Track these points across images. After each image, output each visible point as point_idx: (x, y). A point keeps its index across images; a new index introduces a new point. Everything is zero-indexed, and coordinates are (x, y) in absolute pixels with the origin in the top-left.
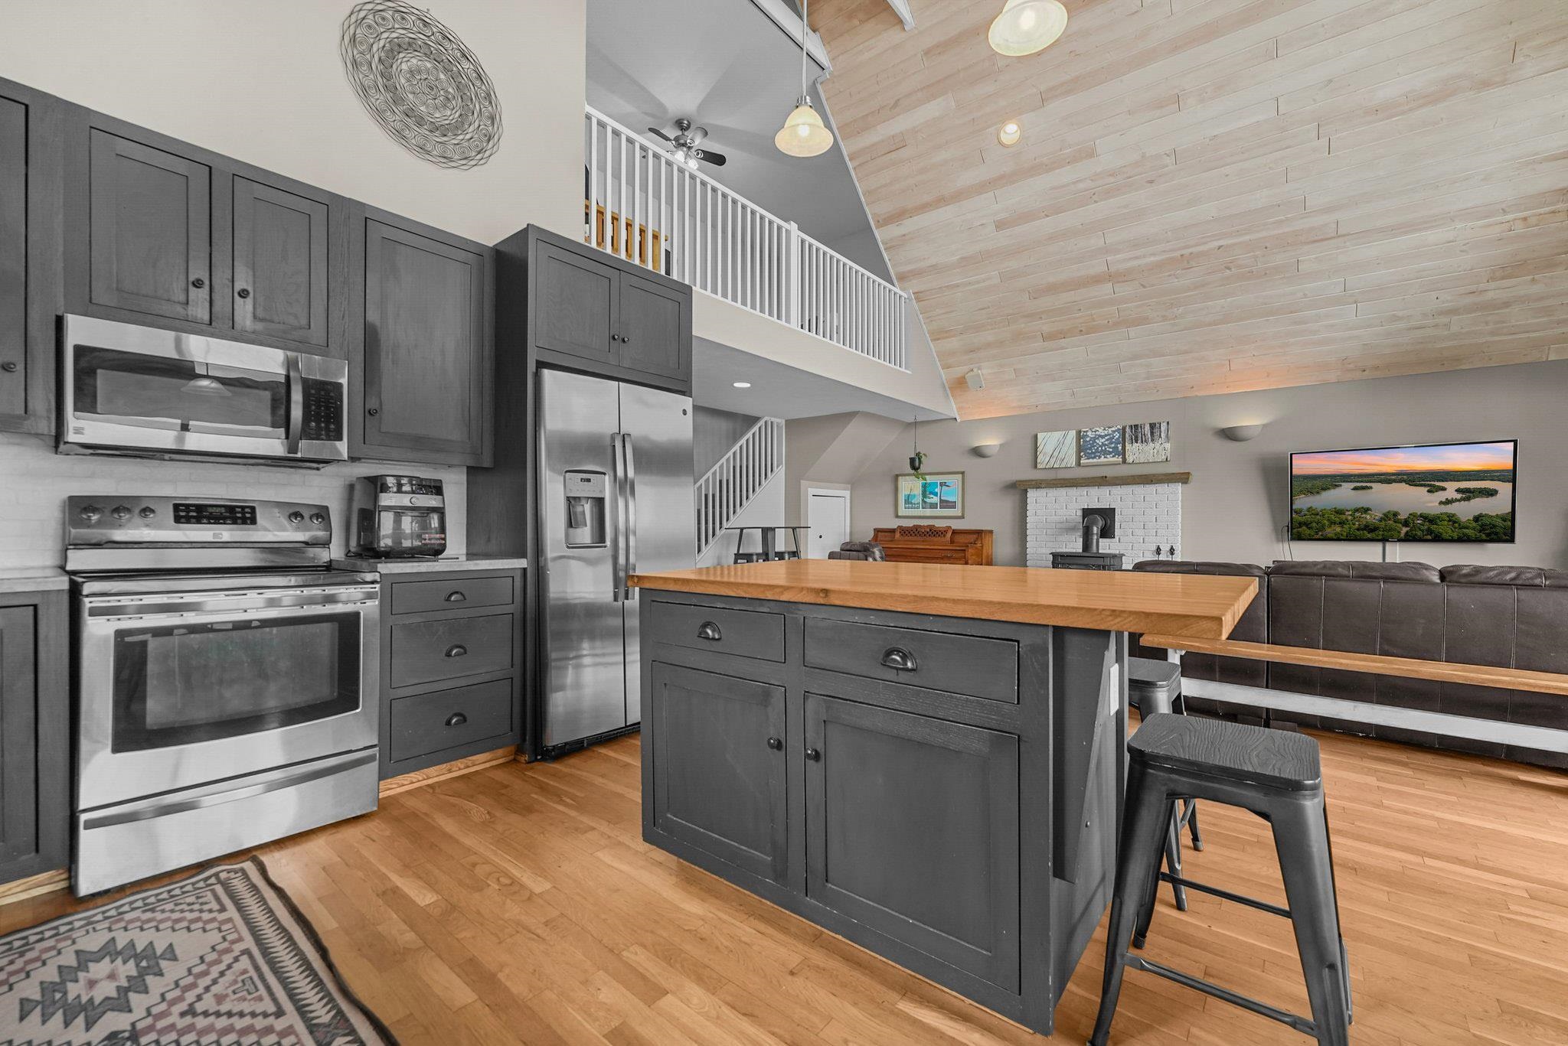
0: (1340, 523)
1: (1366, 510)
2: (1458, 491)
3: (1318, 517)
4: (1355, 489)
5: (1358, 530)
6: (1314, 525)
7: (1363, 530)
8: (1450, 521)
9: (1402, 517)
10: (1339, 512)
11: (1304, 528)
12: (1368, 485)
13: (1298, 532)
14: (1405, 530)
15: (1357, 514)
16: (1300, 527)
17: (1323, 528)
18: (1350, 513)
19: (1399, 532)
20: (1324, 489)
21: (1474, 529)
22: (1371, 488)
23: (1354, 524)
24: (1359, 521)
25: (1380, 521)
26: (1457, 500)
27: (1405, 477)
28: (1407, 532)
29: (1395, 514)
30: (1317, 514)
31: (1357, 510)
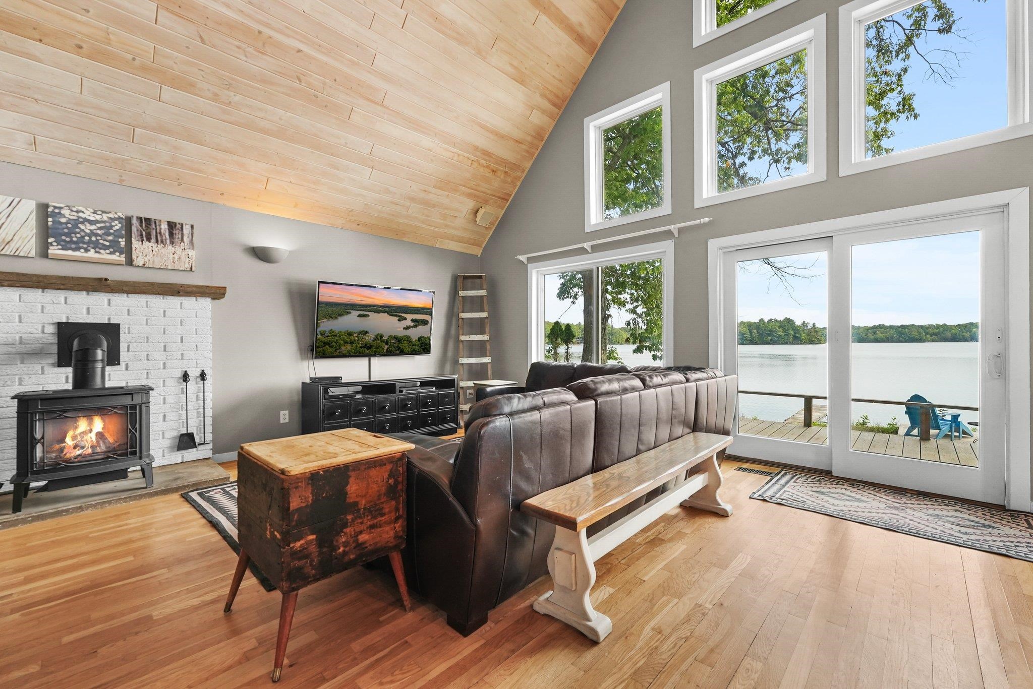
0: (351, 343)
1: (366, 333)
2: (412, 320)
3: (337, 338)
4: (360, 316)
5: (361, 347)
6: (334, 344)
7: (364, 347)
8: (408, 341)
9: (385, 338)
10: (350, 334)
11: (327, 347)
12: (367, 313)
13: (323, 350)
14: (386, 347)
15: (361, 336)
16: (324, 346)
17: (339, 347)
18: (356, 335)
19: (383, 349)
20: (341, 315)
21: (418, 346)
22: (368, 316)
23: (359, 344)
24: (361, 341)
25: (373, 341)
26: (412, 327)
27: (387, 309)
28: (387, 349)
29: (382, 336)
30: (336, 336)
31: (360, 333)
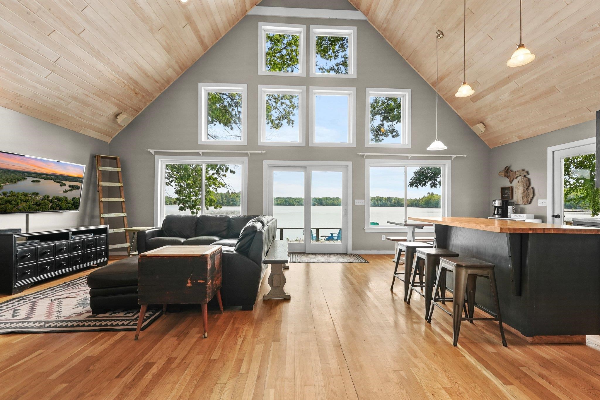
0: (26, 201)
1: (37, 194)
2: (70, 186)
3: (15, 197)
4: (33, 181)
5: (33, 205)
6: (13, 202)
7: (35, 205)
8: (65, 200)
9: (50, 198)
10: (25, 195)
11: (8, 204)
12: (39, 179)
13: (5, 207)
14: (51, 204)
15: (33, 196)
16: (6, 204)
17: (17, 204)
18: (30, 195)
19: (49, 206)
20: (19, 180)
21: (71, 204)
22: (39, 181)
23: (31, 202)
24: (34, 200)
25: (42, 200)
26: (69, 191)
27: (53, 177)
28: (51, 206)
29: (48, 197)
30: (15, 196)
31: (33, 194)
